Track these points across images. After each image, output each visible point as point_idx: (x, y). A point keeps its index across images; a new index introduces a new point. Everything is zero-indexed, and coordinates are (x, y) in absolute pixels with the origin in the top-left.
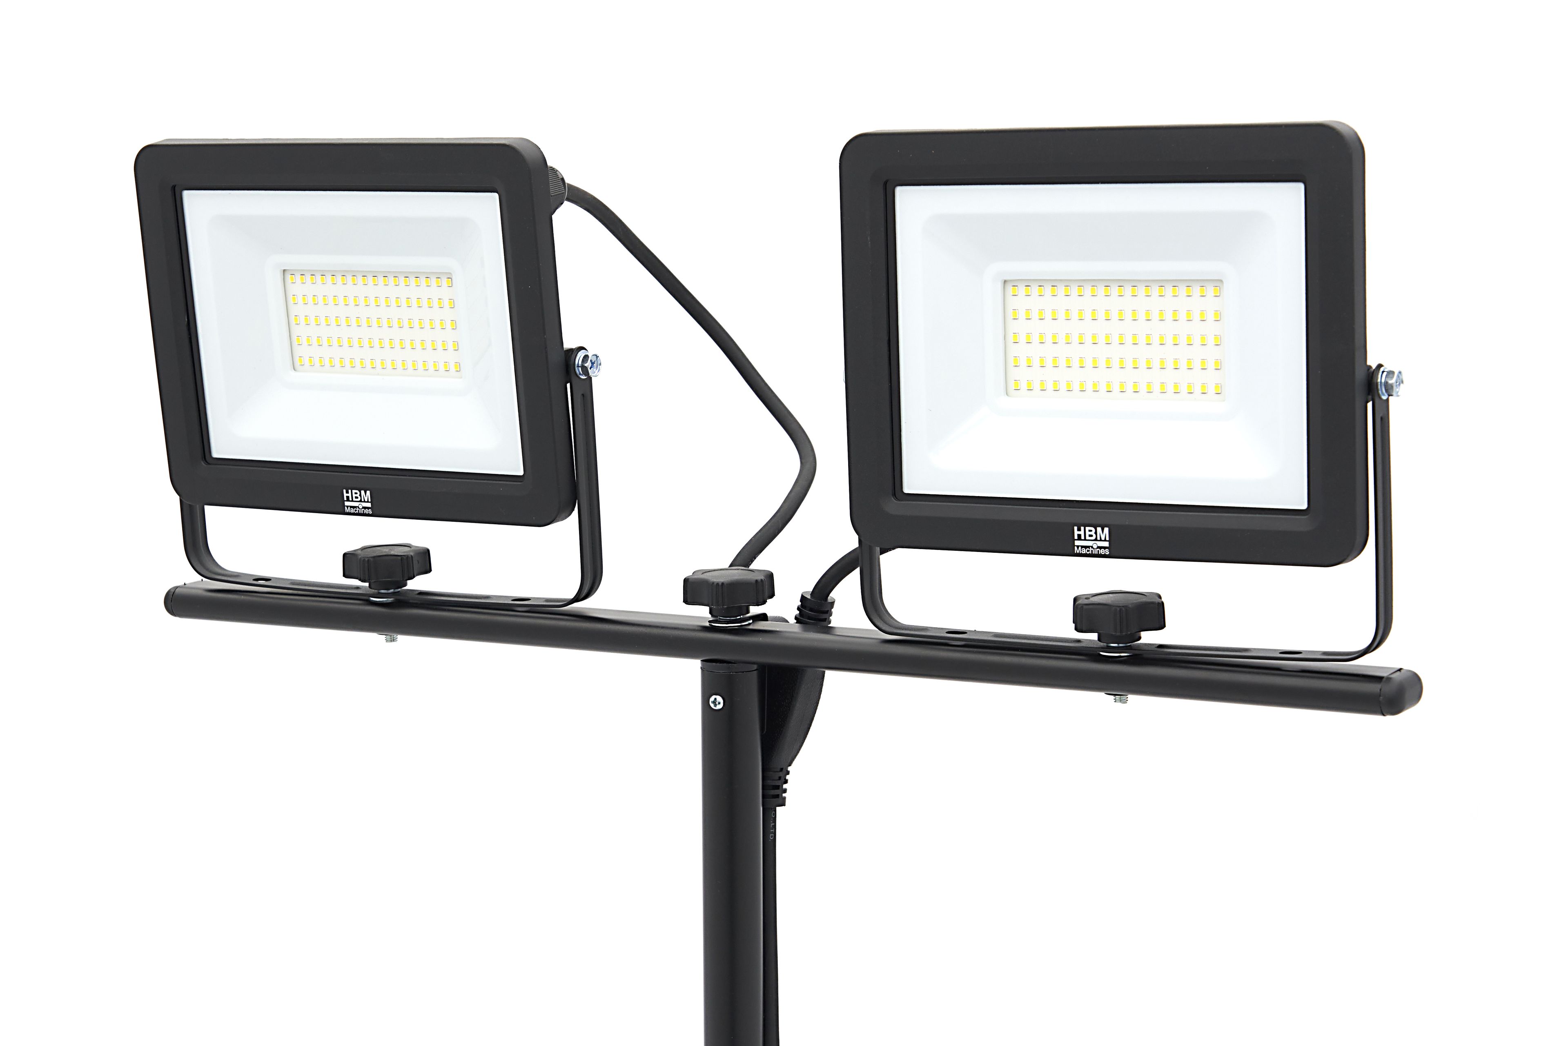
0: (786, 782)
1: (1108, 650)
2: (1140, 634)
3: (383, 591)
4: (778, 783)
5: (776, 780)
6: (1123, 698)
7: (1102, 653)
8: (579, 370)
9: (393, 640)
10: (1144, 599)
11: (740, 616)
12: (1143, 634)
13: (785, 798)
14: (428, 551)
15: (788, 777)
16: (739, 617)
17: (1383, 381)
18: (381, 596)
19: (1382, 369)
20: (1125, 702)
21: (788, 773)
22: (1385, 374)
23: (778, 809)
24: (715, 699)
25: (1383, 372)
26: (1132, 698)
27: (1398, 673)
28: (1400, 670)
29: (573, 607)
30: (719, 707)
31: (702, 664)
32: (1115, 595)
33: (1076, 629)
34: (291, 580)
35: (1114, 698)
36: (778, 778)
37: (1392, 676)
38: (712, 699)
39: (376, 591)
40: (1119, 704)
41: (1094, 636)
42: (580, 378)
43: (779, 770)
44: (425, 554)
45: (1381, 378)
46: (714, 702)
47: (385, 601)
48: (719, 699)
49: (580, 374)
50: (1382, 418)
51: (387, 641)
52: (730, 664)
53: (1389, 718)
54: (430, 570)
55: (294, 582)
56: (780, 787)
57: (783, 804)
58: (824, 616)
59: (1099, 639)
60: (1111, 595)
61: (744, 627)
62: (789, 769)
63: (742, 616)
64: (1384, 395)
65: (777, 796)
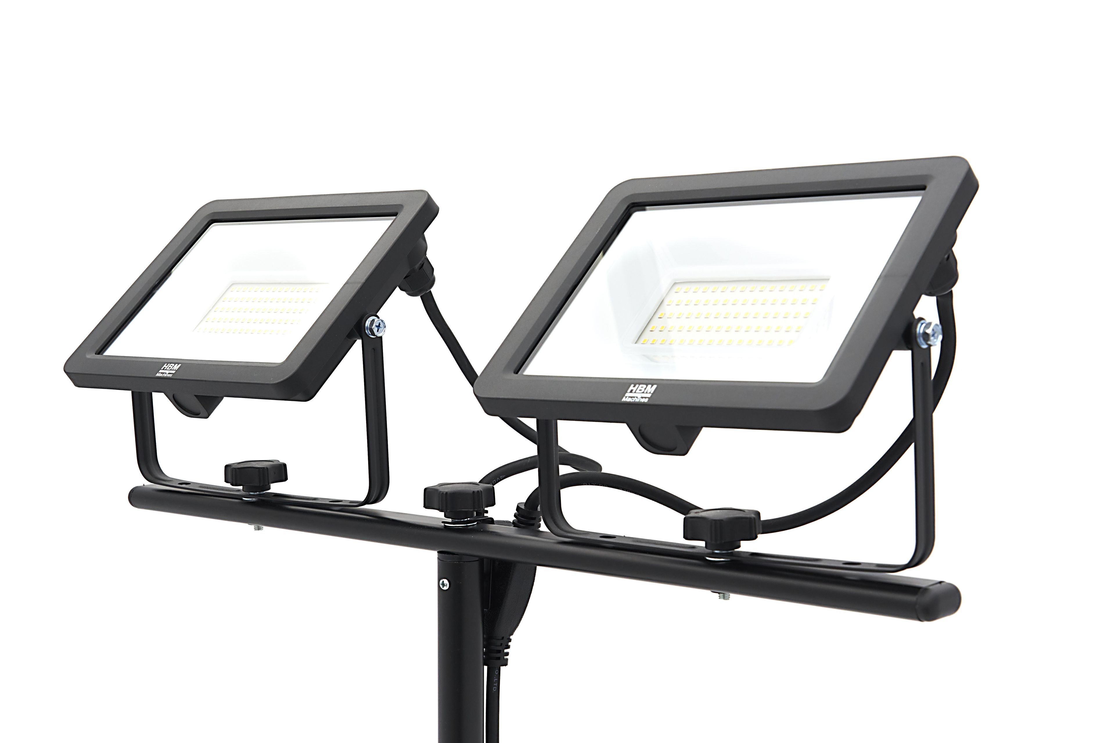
0: (508, 647)
1: (713, 556)
2: (740, 543)
3: (252, 493)
4: (500, 648)
5: (498, 646)
6: (727, 594)
7: (708, 558)
8: (368, 332)
9: (259, 529)
10: (741, 515)
11: (467, 518)
12: (743, 543)
13: (507, 659)
14: (285, 465)
15: (510, 644)
16: (466, 520)
17: (921, 331)
18: (250, 497)
19: (922, 321)
20: (728, 599)
21: (510, 640)
22: (924, 325)
23: (502, 668)
24: (443, 581)
25: (922, 324)
26: (733, 596)
27: (939, 585)
28: (940, 582)
29: (363, 509)
30: (445, 588)
31: (438, 556)
32: (721, 511)
33: (684, 537)
34: (201, 484)
35: (719, 595)
36: (500, 645)
37: (931, 587)
38: (441, 582)
39: (248, 493)
40: (722, 600)
41: (702, 544)
42: (370, 337)
43: (501, 638)
44: (283, 468)
45: (920, 329)
46: (443, 585)
47: (251, 500)
48: (446, 581)
49: (369, 334)
50: (922, 364)
51: (255, 529)
52: (454, 555)
53: (926, 623)
54: (286, 479)
55: (202, 486)
56: (502, 651)
57: (506, 665)
58: (532, 522)
59: (706, 547)
60: (718, 511)
61: (469, 527)
62: (511, 637)
63: (469, 519)
64: (923, 344)
65: (499, 658)
